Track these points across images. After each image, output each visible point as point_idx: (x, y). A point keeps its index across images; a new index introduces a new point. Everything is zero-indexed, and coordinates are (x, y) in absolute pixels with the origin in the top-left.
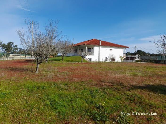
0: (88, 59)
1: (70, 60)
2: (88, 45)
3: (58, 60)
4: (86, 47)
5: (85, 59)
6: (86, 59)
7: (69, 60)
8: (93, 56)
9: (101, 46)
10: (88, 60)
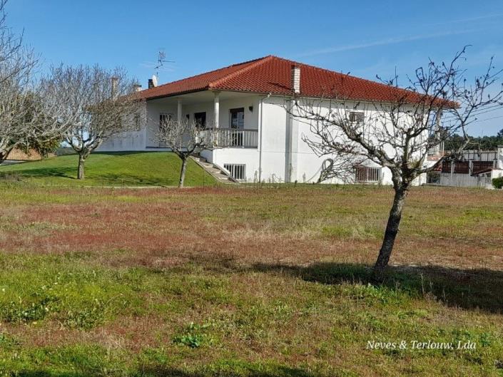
0: (225, 170)
1: (127, 171)
2: (224, 94)
3: (59, 173)
4: (217, 105)
5: (211, 166)
6: (216, 167)
7: (116, 173)
8: (254, 150)
9: (296, 96)
10: (223, 173)
